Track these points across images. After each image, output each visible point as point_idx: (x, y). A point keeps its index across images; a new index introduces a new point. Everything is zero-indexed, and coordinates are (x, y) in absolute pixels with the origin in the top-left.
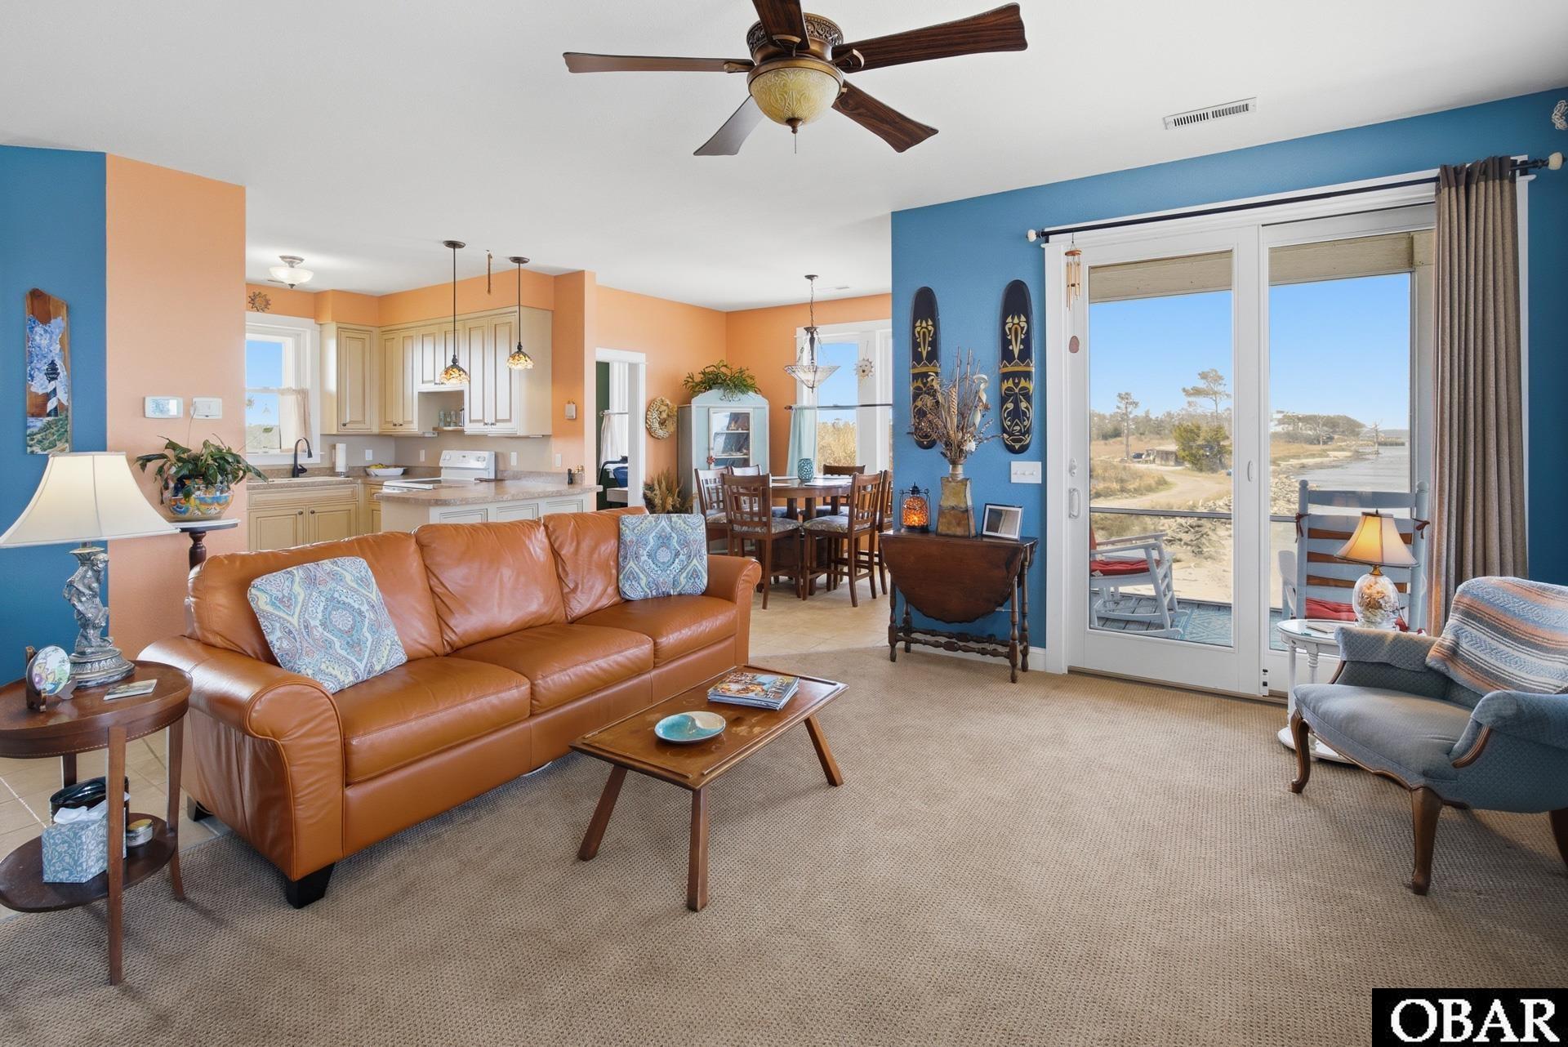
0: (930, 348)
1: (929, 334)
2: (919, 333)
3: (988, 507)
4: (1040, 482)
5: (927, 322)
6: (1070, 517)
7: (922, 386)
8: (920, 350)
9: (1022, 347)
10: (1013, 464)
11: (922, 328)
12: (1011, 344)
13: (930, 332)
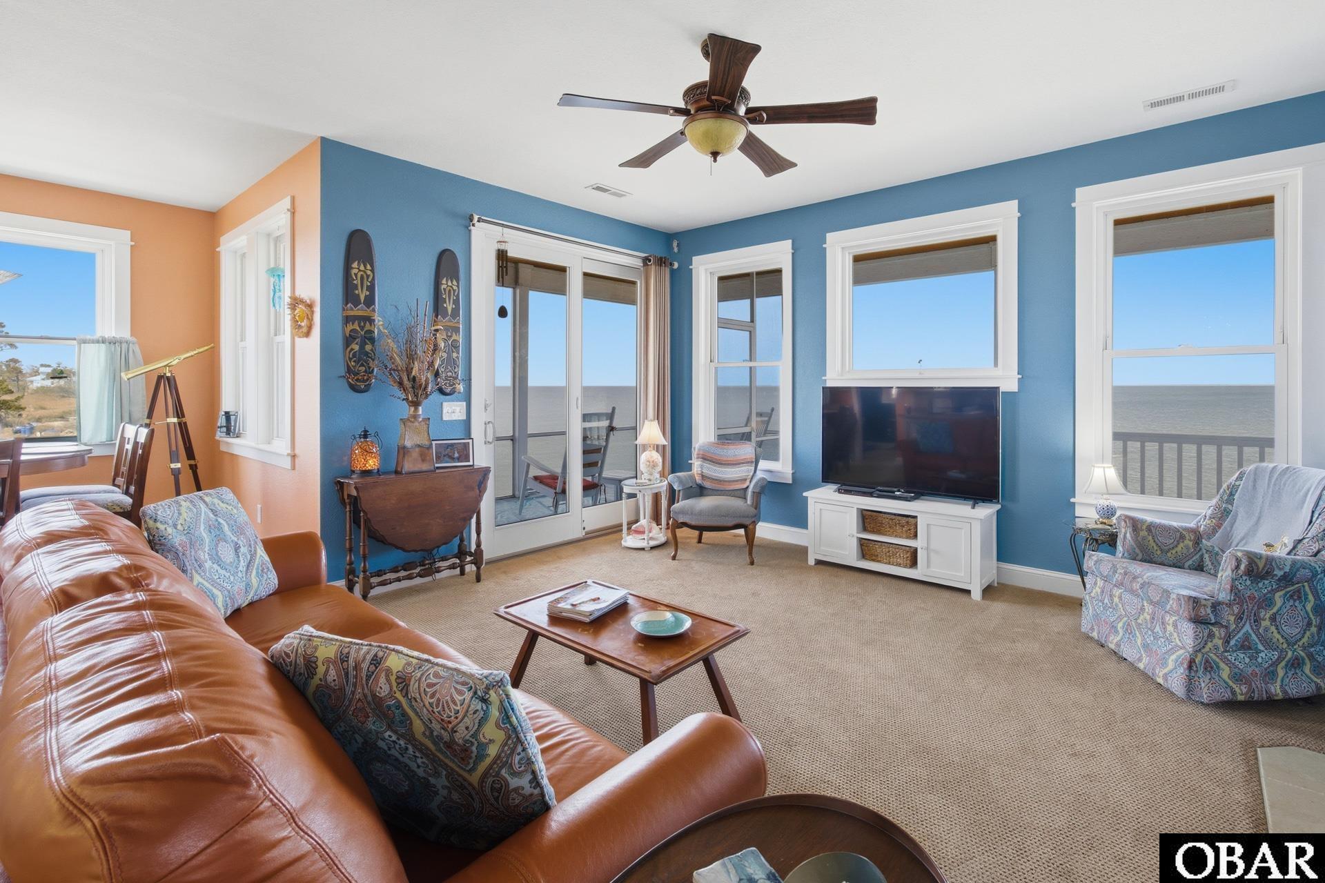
0: (368, 293)
1: (368, 278)
2: (356, 275)
3: (434, 443)
4: (465, 418)
5: (365, 267)
6: (485, 443)
7: (358, 328)
8: (357, 292)
9: (454, 307)
10: (445, 404)
11: (360, 270)
12: (446, 303)
13: (368, 276)
